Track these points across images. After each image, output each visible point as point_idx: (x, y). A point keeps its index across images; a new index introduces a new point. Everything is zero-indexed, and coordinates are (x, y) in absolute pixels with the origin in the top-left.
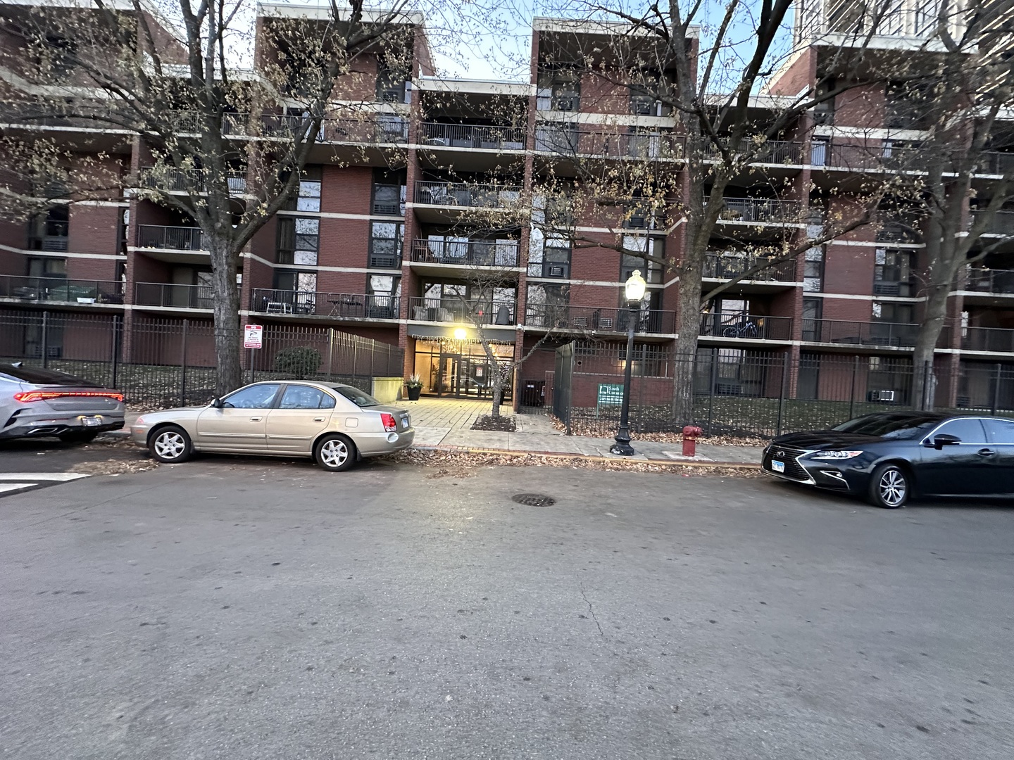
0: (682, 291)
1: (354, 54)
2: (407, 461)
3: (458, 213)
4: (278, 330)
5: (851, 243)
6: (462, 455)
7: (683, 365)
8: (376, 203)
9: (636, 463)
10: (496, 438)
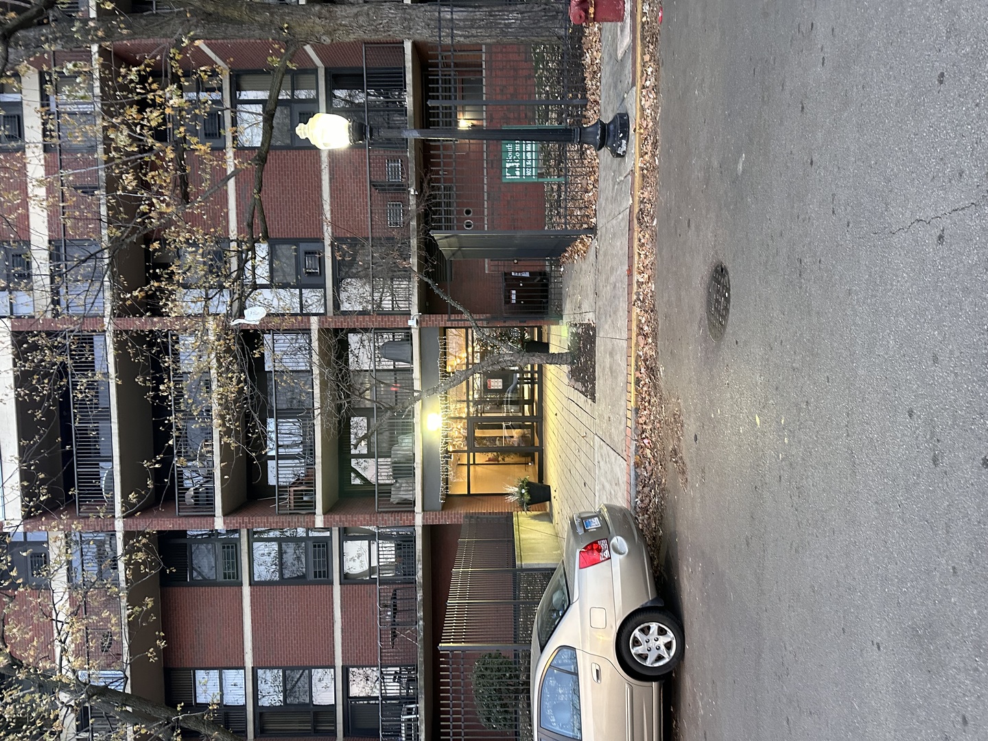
0: (327, 40)
2: (658, 516)
3: (225, 448)
6: (641, 421)
7: (459, 28)
8: (221, 579)
9: (643, 109)
10: (608, 360)
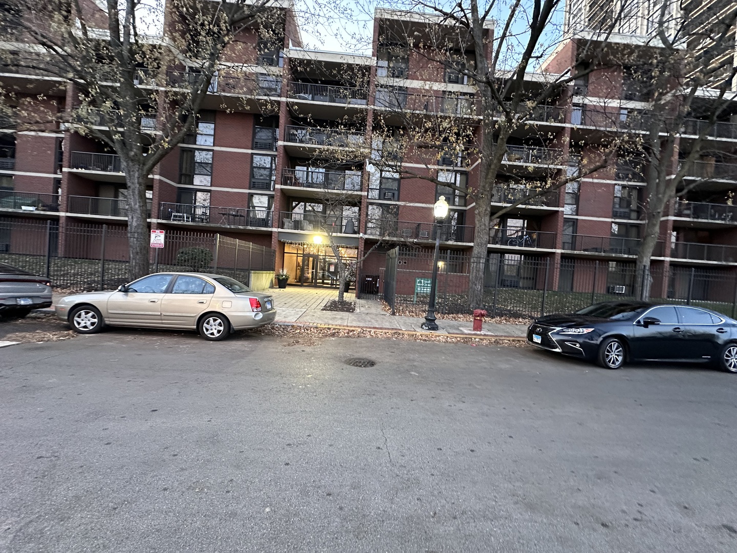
0: (476, 212)
1: (239, 28)
2: (270, 333)
3: (314, 150)
4: (177, 234)
5: (596, 181)
6: (312, 329)
7: (476, 265)
8: (256, 140)
9: (439, 336)
10: (339, 317)
